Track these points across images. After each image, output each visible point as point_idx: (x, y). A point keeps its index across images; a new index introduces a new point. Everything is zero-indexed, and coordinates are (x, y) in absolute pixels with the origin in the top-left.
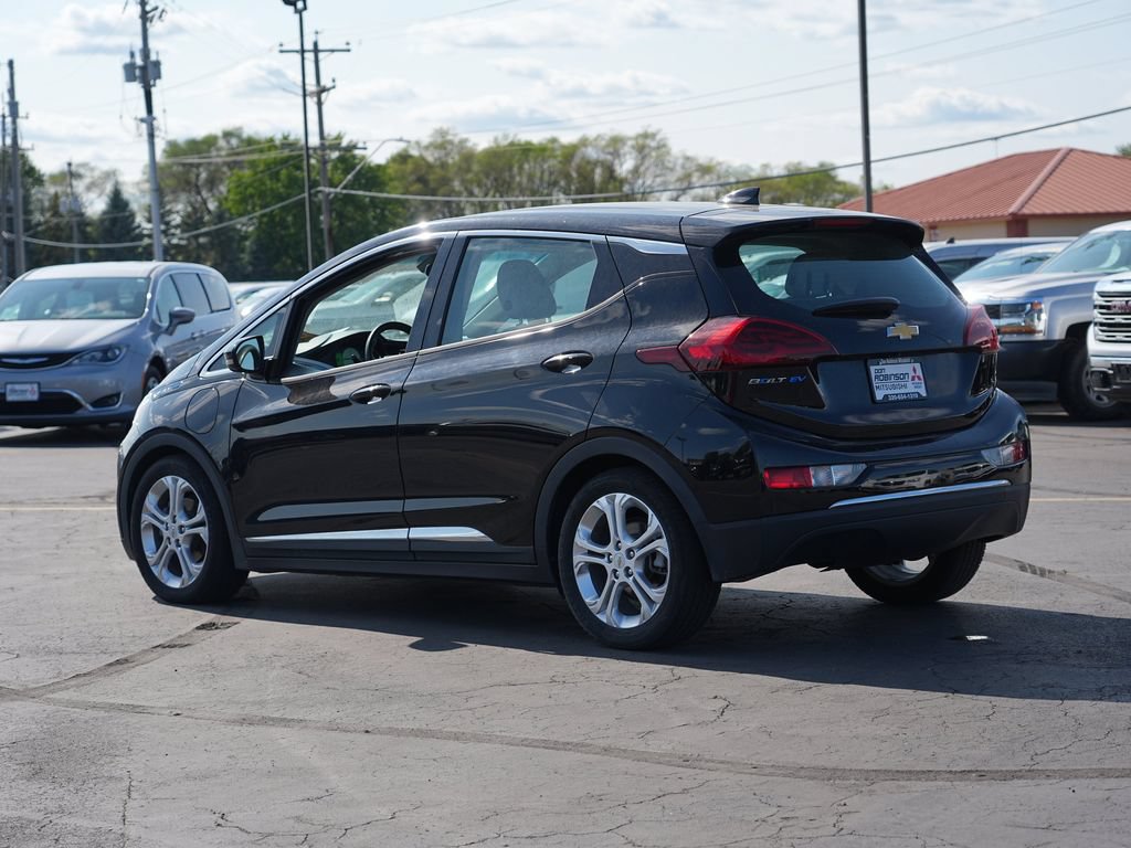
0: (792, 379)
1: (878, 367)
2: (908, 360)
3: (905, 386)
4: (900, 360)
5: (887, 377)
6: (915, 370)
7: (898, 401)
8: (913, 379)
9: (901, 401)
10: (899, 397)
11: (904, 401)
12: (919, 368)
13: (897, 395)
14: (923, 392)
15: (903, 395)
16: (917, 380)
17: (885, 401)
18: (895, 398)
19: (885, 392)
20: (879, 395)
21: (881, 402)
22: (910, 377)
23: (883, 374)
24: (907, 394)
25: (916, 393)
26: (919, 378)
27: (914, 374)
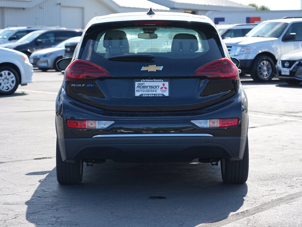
0: (88, 85)
1: (140, 83)
2: (160, 80)
3: (156, 91)
4: (154, 80)
5: (144, 87)
6: (164, 85)
10: (149, 96)
11: (152, 97)
12: (167, 84)
13: (148, 94)
14: (167, 94)
15: (152, 94)
16: (164, 89)
17: (141, 97)
18: (147, 96)
19: (142, 93)
20: (137, 94)
21: (137, 97)
22: (160, 87)
23: (143, 85)
24: (154, 94)
25: (162, 94)
26: (166, 88)
27: (163, 86)
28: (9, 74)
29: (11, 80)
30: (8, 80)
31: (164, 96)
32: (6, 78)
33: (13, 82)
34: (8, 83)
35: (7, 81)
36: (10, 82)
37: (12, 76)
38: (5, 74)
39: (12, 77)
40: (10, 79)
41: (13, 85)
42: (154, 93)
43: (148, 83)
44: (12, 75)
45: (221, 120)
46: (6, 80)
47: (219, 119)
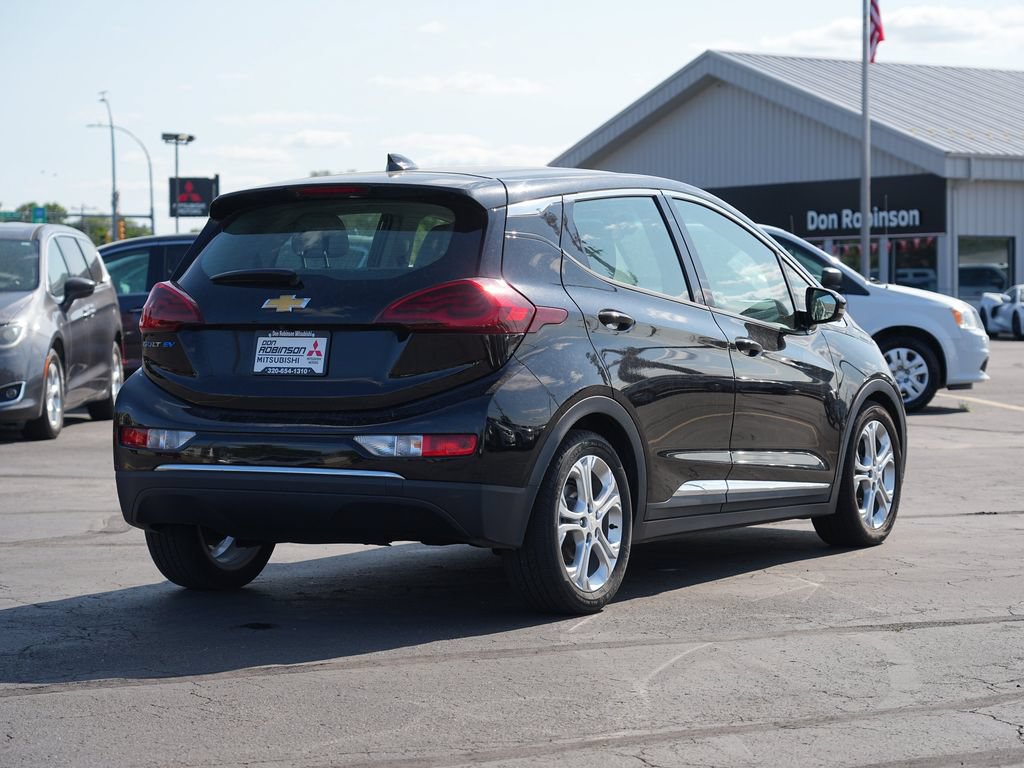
0: (165, 344)
1: (266, 339)
2: (309, 334)
3: (297, 361)
4: (297, 333)
5: (276, 350)
6: (316, 345)
7: (279, 375)
8: (310, 353)
9: (283, 375)
10: (282, 371)
11: (288, 375)
12: (323, 343)
13: (280, 369)
14: (319, 368)
15: (288, 369)
16: (314, 355)
17: (264, 374)
18: (276, 371)
19: (269, 365)
20: (258, 367)
21: (258, 375)
22: (307, 351)
23: (273, 346)
24: (293, 369)
25: (308, 369)
26: (319, 353)
27: (313, 349)
28: (910, 357)
29: (915, 373)
30: (907, 372)
31: (311, 374)
32: (901, 368)
33: (921, 378)
34: (906, 380)
35: (906, 376)
36: (913, 377)
37: (920, 363)
38: (899, 358)
39: (921, 366)
40: (913, 370)
41: (922, 387)
42: (294, 365)
43: (283, 341)
44: (919, 359)
45: (428, 438)
46: (901, 374)
47: (424, 435)
